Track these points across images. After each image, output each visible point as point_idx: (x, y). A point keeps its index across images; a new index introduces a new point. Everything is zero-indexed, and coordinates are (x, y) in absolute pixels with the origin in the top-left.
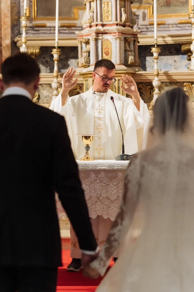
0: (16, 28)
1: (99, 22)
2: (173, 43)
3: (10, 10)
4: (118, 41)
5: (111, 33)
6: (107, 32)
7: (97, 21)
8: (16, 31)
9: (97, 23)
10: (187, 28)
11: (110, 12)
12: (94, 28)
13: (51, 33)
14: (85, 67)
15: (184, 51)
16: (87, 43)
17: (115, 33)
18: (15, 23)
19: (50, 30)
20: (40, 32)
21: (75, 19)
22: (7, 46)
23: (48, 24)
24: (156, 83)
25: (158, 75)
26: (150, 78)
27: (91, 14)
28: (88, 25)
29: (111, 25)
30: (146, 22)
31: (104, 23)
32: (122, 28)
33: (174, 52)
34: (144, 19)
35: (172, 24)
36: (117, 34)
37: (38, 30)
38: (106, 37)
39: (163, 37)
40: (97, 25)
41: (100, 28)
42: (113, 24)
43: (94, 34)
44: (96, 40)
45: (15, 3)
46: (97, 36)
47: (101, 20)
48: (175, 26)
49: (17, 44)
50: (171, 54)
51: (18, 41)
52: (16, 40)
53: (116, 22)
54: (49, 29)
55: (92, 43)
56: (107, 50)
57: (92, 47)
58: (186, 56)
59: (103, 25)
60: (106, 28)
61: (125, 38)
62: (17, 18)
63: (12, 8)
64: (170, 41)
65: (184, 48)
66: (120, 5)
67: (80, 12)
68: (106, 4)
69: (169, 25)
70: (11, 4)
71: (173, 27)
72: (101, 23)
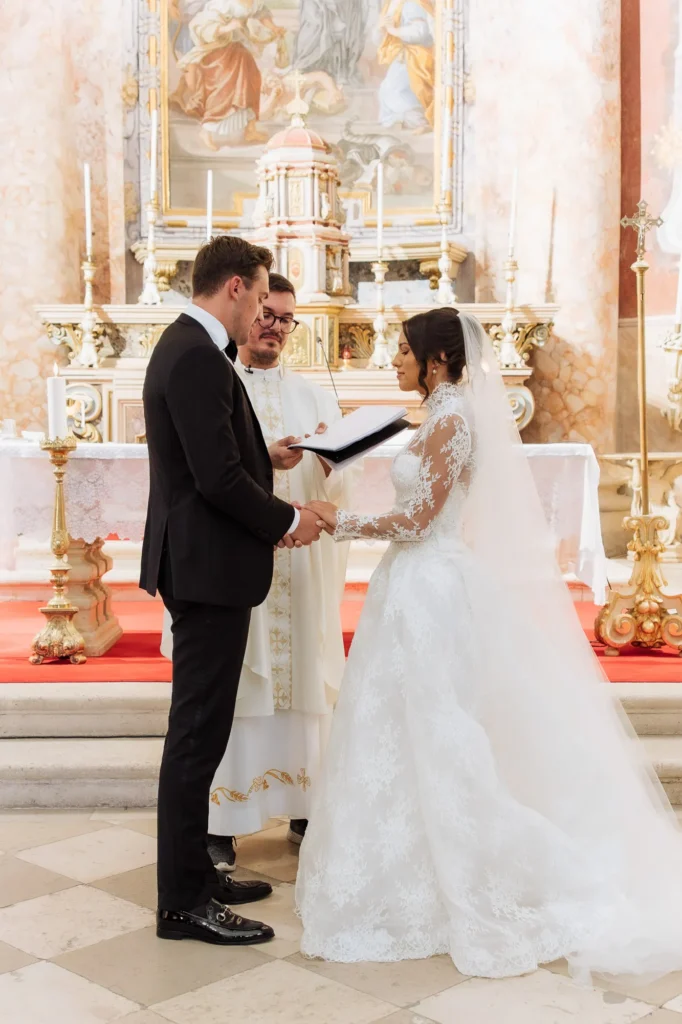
0: (133, 227)
1: (283, 218)
2: (407, 258)
3: (122, 194)
4: (316, 251)
5: (302, 237)
6: (297, 234)
7: (279, 215)
8: (134, 234)
9: (279, 219)
10: (430, 232)
11: (302, 200)
12: (275, 229)
13: (195, 238)
15: (425, 272)
17: (311, 237)
18: (132, 218)
19: (194, 232)
20: (176, 235)
21: (236, 214)
22: (118, 259)
23: (191, 221)
24: (379, 325)
25: (383, 311)
26: (369, 316)
27: (269, 202)
28: (265, 222)
29: (303, 223)
30: (360, 222)
31: (292, 219)
32: (322, 227)
33: (407, 274)
34: (356, 217)
35: (405, 226)
36: (314, 239)
37: (173, 233)
38: (293, 242)
39: (390, 248)
40: (279, 223)
41: (286, 229)
42: (308, 222)
43: (276, 239)
44: (278, 249)
45: (131, 183)
46: (280, 242)
47: (287, 214)
48: (409, 229)
49: (136, 257)
50: (401, 277)
51: (138, 249)
52: (133, 249)
53: (313, 218)
54: (191, 230)
56: (296, 266)
58: (427, 282)
59: (290, 223)
60: (294, 228)
61: (328, 247)
62: (135, 209)
63: (127, 191)
64: (401, 255)
65: (424, 268)
66: (319, 187)
67: (246, 202)
68: (295, 185)
69: (398, 226)
70: (125, 183)
71: (405, 231)
72: (287, 219)
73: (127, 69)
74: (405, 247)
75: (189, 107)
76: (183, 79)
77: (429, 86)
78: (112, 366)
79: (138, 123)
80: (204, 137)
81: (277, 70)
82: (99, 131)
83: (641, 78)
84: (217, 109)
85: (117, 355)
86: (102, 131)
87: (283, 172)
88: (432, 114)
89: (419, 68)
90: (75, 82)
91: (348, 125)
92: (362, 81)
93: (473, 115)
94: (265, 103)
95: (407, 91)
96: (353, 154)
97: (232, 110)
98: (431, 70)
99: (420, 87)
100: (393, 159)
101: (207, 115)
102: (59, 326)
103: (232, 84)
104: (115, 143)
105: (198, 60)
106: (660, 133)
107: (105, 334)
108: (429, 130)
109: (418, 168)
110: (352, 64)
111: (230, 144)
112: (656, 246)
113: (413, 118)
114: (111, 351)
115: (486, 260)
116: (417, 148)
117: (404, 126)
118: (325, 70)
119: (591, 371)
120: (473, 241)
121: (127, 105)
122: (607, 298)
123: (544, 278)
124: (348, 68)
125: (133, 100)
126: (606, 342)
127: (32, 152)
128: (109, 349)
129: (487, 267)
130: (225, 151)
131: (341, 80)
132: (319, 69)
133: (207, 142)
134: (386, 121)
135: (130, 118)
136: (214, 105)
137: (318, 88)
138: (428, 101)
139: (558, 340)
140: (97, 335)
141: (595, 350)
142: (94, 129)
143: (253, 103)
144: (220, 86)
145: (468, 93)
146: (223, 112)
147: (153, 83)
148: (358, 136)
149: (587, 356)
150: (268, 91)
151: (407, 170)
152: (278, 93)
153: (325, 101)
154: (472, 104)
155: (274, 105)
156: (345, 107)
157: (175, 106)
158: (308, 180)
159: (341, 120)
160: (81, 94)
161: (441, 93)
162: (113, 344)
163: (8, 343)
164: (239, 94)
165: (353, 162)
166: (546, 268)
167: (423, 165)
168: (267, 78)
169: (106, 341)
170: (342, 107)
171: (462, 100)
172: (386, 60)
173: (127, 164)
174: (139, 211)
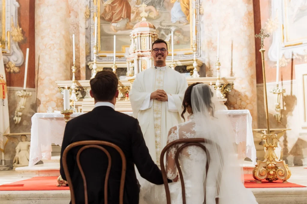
0: (88, 57)
1: (140, 50)
2: (182, 65)
3: (85, 46)
4: (151, 60)
5: (146, 56)
6: (144, 55)
7: (138, 49)
8: (89, 60)
9: (138, 50)
10: (190, 57)
11: (146, 44)
13: (109, 61)
14: (131, 76)
15: (188, 70)
16: (133, 62)
17: (149, 56)
18: (88, 54)
19: (109, 59)
20: (103, 60)
21: (123, 53)
22: (83, 67)
23: (108, 55)
27: (135, 45)
28: (133, 52)
29: (146, 52)
31: (143, 50)
33: (182, 71)
35: (181, 55)
36: (150, 56)
37: (101, 59)
38: (143, 58)
39: (176, 62)
40: (138, 52)
42: (148, 51)
43: (137, 57)
44: (138, 60)
45: (88, 43)
46: (139, 58)
47: (141, 49)
48: (182, 56)
49: (89, 67)
51: (90, 64)
52: (88, 64)
53: (150, 50)
54: (108, 58)
55: (135, 62)
56: (144, 66)
57: (135, 64)
58: (189, 74)
59: (142, 52)
60: (143, 53)
62: (89, 52)
63: (86, 46)
64: (180, 64)
65: (188, 68)
66: (152, 40)
67: (126, 48)
68: (144, 39)
69: (179, 55)
70: (86, 43)
71: (181, 57)
72: (141, 50)
73: (86, 7)
74: (181, 61)
75: (107, 18)
76: (105, 9)
77: (188, 9)
78: (82, 101)
79: (90, 24)
80: (112, 28)
81: (136, 6)
83: (260, 4)
85: (83, 98)
86: (78, 26)
87: (139, 35)
88: (189, 18)
89: (184, 3)
90: (69, 10)
91: (161, 23)
92: (165, 8)
93: (203, 18)
94: (132, 16)
95: (180, 11)
96: (163, 32)
97: (122, 19)
98: (188, 4)
99: (185, 10)
100: (176, 33)
101: (113, 21)
102: (64, 88)
103: (121, 11)
104: (82, 30)
105: (110, 3)
106: (267, 21)
107: (79, 90)
108: (188, 23)
109: (185, 36)
110: (161, 3)
111: (121, 30)
112: (268, 59)
113: (183, 20)
114: (81, 96)
115: (209, 65)
116: (185, 29)
117: (180, 22)
118: (152, 5)
119: (248, 101)
120: (205, 59)
121: (86, 18)
122: (252, 76)
123: (230, 70)
124: (160, 5)
125: (88, 17)
126: (252, 91)
127: (55, 33)
128: (80, 96)
129: (210, 68)
130: (119, 32)
131: (158, 8)
132: (151, 5)
133: (113, 29)
134: (174, 21)
135: (87, 22)
136: (115, 17)
137: (150, 11)
138: (188, 14)
139: (235, 91)
140: (76, 91)
141: (249, 94)
142: (75, 26)
143: (129, 16)
144: (117, 11)
145: (201, 11)
146: (118, 20)
147: (95, 10)
148: (164, 26)
149: (246, 96)
150: (133, 13)
151: (181, 37)
152: (137, 13)
153: (153, 15)
154: (203, 14)
155: (136, 17)
156: (160, 17)
157: (102, 18)
158: (148, 38)
159: (158, 21)
160: (71, 14)
161: (192, 11)
162: (82, 94)
163: (46, 96)
164: (124, 13)
165: (162, 34)
166: (230, 66)
167: (186, 35)
168: (133, 8)
169: (79, 93)
170: (158, 17)
171: (199, 13)
172: (173, 2)
173: (87, 37)
174: (90, 52)
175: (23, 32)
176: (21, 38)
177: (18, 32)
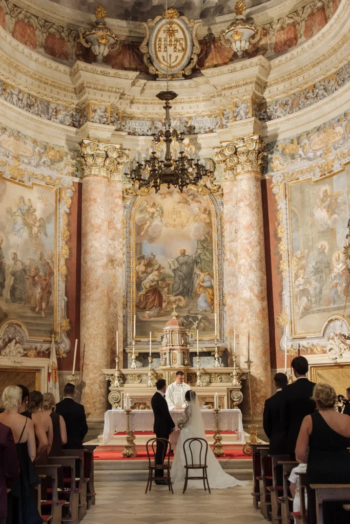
0: (125, 342)
1: (171, 344)
2: (207, 351)
3: (122, 333)
4: (180, 353)
5: (176, 350)
8: (125, 344)
11: (176, 340)
12: (168, 347)
14: (164, 366)
16: (165, 354)
17: (179, 349)
20: (138, 344)
21: (156, 337)
22: (121, 352)
23: (142, 340)
24: (198, 374)
25: (199, 370)
26: (196, 371)
27: (167, 340)
28: (165, 345)
30: (193, 339)
32: (182, 347)
33: (208, 355)
34: (192, 338)
38: (174, 351)
39: (202, 348)
41: (171, 347)
42: (177, 345)
43: (169, 350)
44: (170, 353)
45: (125, 329)
47: (172, 343)
49: (126, 351)
50: (206, 356)
52: (125, 349)
53: (179, 344)
55: (167, 354)
56: (175, 358)
57: (167, 356)
58: (214, 357)
59: (173, 346)
60: (174, 347)
61: (183, 352)
64: (205, 350)
65: (212, 354)
66: (181, 337)
67: (159, 334)
68: (174, 336)
69: (205, 341)
70: (123, 330)
73: (124, 297)
74: (206, 348)
75: (141, 307)
76: (140, 299)
77: (213, 300)
78: (123, 386)
79: (127, 312)
80: (146, 315)
81: (167, 295)
82: (116, 315)
83: (274, 300)
84: (150, 307)
85: (124, 383)
86: (117, 316)
87: (171, 332)
88: (214, 307)
89: (209, 294)
90: (110, 301)
91: (189, 310)
92: (193, 298)
93: (226, 308)
94: (164, 305)
95: (206, 301)
96: (191, 319)
97: (154, 307)
98: (213, 295)
99: (210, 300)
100: (202, 320)
101: (147, 309)
102: (108, 375)
103: (154, 300)
104: (121, 319)
105: (144, 293)
106: (279, 316)
107: (121, 377)
108: (213, 312)
109: (210, 323)
110: (189, 294)
111: (154, 317)
112: (280, 348)
113: (208, 309)
114: (122, 382)
115: (231, 351)
116: (210, 318)
117: (206, 311)
118: (182, 295)
119: (262, 385)
120: (227, 344)
121: (124, 307)
122: (266, 364)
123: (247, 358)
124: (188, 295)
125: (125, 306)
126: (266, 376)
127: (99, 324)
128: (122, 381)
129: (232, 353)
130: (152, 319)
131: (186, 298)
132: (180, 295)
133: (147, 316)
134: (201, 310)
135: (125, 310)
136: (149, 306)
137: (180, 300)
138: (213, 304)
139: (252, 376)
140: (118, 377)
141: (263, 379)
142: (114, 315)
143: (160, 305)
144: (151, 300)
145: (224, 302)
146: (151, 308)
147: (131, 301)
148: (192, 314)
149: (261, 381)
150: (165, 302)
151: (207, 324)
152: (168, 302)
153: (181, 304)
154: (225, 305)
155: (167, 305)
156: (188, 306)
157: (137, 306)
158: (178, 334)
159: (187, 309)
160: (111, 305)
161: (216, 302)
162: (123, 380)
163: (90, 379)
164: (156, 302)
165: (190, 321)
166: (248, 355)
167: (211, 322)
168: (164, 298)
169: (121, 379)
170: (187, 306)
171: (222, 304)
172: (200, 292)
173: (124, 324)
174: (127, 338)
175: (70, 322)
176: (69, 328)
177: (66, 322)
